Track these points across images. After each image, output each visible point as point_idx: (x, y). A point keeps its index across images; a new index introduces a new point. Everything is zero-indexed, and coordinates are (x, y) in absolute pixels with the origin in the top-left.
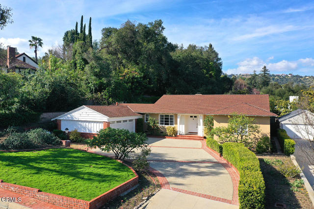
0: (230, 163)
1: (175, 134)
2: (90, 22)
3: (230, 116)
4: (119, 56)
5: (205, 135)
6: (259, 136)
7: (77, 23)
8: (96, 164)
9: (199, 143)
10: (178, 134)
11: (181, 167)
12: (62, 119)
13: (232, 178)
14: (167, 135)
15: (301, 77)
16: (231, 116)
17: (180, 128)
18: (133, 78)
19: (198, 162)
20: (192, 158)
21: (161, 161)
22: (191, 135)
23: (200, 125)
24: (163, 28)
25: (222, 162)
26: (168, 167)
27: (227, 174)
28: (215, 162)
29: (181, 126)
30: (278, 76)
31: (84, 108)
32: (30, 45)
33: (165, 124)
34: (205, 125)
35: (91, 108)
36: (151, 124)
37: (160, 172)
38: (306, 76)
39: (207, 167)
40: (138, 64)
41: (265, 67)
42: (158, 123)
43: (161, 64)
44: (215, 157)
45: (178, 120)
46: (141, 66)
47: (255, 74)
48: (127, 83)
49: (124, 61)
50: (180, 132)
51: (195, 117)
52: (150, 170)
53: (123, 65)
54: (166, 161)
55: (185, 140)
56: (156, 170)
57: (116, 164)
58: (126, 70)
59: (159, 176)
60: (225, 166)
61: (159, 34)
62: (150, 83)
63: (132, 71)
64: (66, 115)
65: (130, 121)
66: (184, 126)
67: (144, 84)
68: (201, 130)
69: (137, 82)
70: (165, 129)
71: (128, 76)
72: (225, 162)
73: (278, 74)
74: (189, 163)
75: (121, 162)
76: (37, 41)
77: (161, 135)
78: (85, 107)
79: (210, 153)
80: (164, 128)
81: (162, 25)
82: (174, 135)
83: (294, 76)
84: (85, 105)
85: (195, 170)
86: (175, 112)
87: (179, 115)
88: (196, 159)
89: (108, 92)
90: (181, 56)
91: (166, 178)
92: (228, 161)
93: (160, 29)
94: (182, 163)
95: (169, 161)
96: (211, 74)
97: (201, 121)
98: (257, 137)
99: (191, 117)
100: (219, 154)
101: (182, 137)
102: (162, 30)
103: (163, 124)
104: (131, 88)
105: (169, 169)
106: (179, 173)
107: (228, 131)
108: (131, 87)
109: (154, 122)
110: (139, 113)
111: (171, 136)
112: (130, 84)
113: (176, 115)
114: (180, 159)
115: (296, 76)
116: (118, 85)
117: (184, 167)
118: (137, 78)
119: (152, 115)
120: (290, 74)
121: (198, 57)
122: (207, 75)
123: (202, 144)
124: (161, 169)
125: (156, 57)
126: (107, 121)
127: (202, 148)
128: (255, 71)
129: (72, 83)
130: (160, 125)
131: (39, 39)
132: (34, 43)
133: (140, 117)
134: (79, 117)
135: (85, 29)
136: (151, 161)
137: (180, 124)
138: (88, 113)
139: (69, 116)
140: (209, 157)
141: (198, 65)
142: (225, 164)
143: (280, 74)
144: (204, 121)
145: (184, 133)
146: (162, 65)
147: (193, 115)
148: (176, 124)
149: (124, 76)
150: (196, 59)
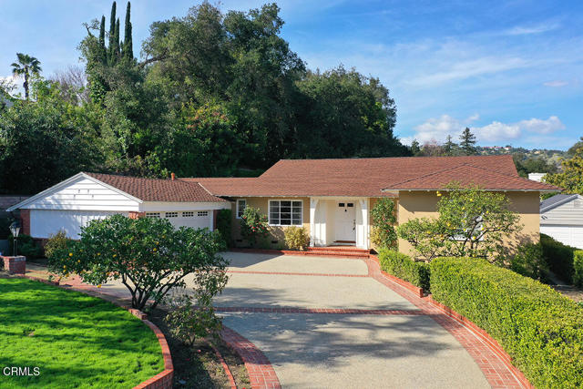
0: (457, 313)
1: (304, 246)
2: (129, 11)
3: (441, 192)
4: (188, 81)
5: (373, 247)
6: (510, 244)
7: (104, 19)
8: (54, 325)
9: (361, 265)
10: (312, 245)
11: (322, 328)
12: (33, 206)
13: (477, 361)
14: (286, 248)
15: (527, 151)
16: (444, 193)
17: (317, 231)
18: (216, 126)
19: (366, 312)
20: (350, 302)
21: (266, 311)
22: (341, 246)
23: (362, 224)
24: (280, 23)
25: (432, 311)
26: (283, 327)
27: (458, 348)
28: (412, 312)
29: (318, 225)
30: (487, 149)
31: (84, 178)
32: (14, 70)
33: (283, 223)
34: (372, 221)
35: (100, 179)
36: (250, 222)
37: (258, 345)
38: (535, 150)
39: (395, 326)
40: (227, 99)
41: (468, 130)
42: (265, 220)
43: (275, 99)
44: (408, 296)
45: (312, 211)
46: (232, 102)
47: (450, 143)
48: (203, 139)
49: (197, 93)
50: (315, 239)
51: (350, 205)
52: (229, 341)
53: (195, 100)
54: (279, 310)
55: (327, 259)
56: (246, 340)
57: (119, 324)
58: (201, 111)
59: (251, 361)
60: (443, 321)
61: (271, 34)
62: (252, 139)
63: (214, 112)
64: (42, 198)
65: (202, 213)
66: (324, 226)
67: (240, 141)
68: (364, 235)
69: (225, 135)
70: (282, 233)
71: (204, 122)
72: (439, 310)
73: (487, 146)
74: (342, 315)
75: (140, 317)
76: (30, 65)
77: (272, 247)
78: (84, 175)
79: (394, 288)
80: (279, 231)
81: (279, 15)
82: (301, 248)
83: (514, 150)
84: (86, 170)
85: (361, 336)
86: (303, 194)
87: (314, 200)
88: (360, 302)
89: (158, 155)
90: (318, 87)
91: (275, 367)
92: (448, 308)
93: (274, 23)
94: (325, 316)
95: (286, 309)
96: (378, 126)
97: (365, 213)
98: (506, 245)
99: (341, 205)
100: (419, 289)
101: (320, 251)
102: (277, 27)
103: (276, 222)
104: (212, 150)
105: (286, 335)
106: (317, 350)
107: (441, 229)
108: (212, 146)
109: (257, 216)
110: (222, 197)
111: (295, 250)
112: (208, 141)
113: (307, 201)
114: (318, 304)
115: (519, 150)
116: (182, 141)
117: (330, 328)
118: (224, 127)
119: (252, 200)
120: (507, 147)
121: (351, 88)
122: (370, 128)
123: (369, 267)
124: (262, 334)
125: (266, 85)
126: (137, 209)
127: (370, 274)
128: (450, 138)
129: (71, 130)
130: (269, 225)
131: (33, 59)
132: (22, 67)
133: (226, 205)
134: (72, 202)
135: (118, 29)
136: (237, 309)
137: (316, 222)
138: (91, 192)
139: (49, 199)
140: (391, 297)
141: (351, 104)
142: (442, 315)
143: (491, 146)
144: (371, 213)
145: (325, 243)
146: (278, 101)
147: (346, 199)
148: (308, 221)
149: (197, 122)
150: (347, 94)
